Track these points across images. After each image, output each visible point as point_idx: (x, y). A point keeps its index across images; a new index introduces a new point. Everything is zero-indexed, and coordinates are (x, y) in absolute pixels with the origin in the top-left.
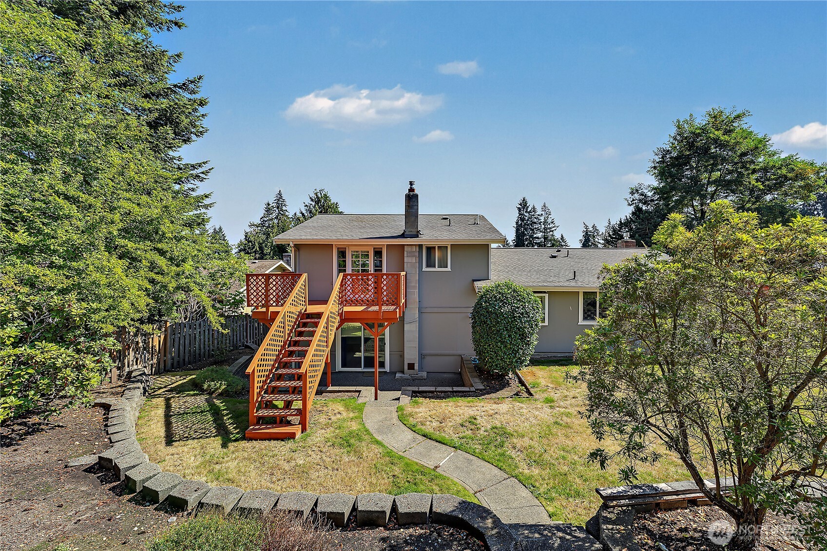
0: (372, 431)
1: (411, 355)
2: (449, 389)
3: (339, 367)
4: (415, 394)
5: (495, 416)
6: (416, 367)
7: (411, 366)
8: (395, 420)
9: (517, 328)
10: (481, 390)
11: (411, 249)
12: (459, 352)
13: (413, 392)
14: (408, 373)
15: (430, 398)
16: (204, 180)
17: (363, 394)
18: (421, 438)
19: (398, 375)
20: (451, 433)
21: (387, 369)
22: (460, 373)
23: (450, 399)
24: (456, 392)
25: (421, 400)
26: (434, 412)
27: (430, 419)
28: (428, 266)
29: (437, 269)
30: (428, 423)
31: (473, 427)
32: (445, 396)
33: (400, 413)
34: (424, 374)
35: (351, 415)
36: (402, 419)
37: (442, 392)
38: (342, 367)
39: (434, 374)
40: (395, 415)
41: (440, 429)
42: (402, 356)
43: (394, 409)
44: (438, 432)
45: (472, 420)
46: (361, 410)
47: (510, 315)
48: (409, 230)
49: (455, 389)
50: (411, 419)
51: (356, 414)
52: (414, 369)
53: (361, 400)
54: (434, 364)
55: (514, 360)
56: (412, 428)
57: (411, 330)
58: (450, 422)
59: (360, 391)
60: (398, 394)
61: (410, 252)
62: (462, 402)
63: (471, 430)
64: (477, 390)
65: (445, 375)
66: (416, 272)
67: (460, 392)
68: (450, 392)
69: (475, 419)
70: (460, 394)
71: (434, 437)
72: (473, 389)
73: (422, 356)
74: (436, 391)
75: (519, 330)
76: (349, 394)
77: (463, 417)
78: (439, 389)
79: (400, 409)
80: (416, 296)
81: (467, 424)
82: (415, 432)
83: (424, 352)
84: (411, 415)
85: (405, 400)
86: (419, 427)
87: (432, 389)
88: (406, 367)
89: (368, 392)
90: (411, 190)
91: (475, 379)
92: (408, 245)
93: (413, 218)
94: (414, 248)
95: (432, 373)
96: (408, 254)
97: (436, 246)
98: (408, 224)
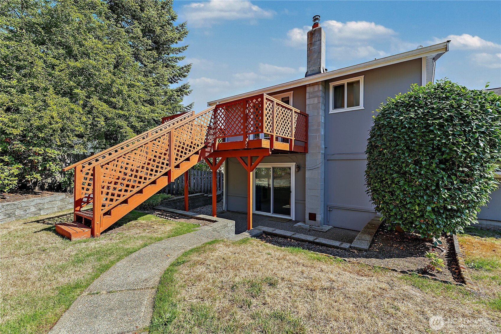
1: (313, 204)
3: (253, 210)
4: (265, 236)
6: (319, 218)
7: (313, 217)
8: (179, 252)
10: (359, 250)
11: (314, 89)
13: (265, 232)
14: (308, 224)
18: (153, 283)
19: (299, 224)
21: (293, 217)
24: (318, 244)
25: (253, 241)
28: (336, 107)
29: (346, 109)
33: (202, 246)
37: (298, 240)
38: (257, 210)
41: (192, 280)
48: (311, 69)
50: (195, 255)
52: (315, 220)
53: (200, 228)
56: (172, 265)
57: (314, 177)
59: (215, 222)
61: (313, 93)
64: (354, 248)
66: (321, 113)
72: (345, 245)
73: (328, 209)
74: (291, 238)
79: (210, 243)
80: (318, 140)
83: (331, 204)
84: (204, 251)
86: (177, 268)
88: (307, 217)
90: (315, 25)
91: (365, 236)
92: (310, 85)
93: (315, 56)
94: (316, 88)
95: (337, 229)
96: (310, 96)
97: (345, 82)
98: (311, 63)
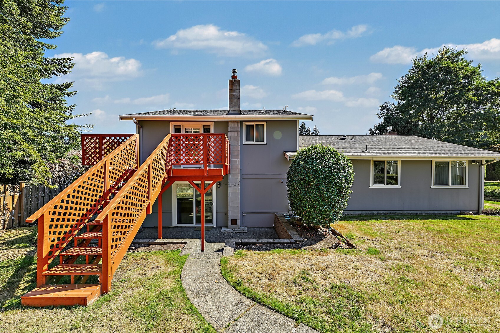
0: (188, 291)
1: (234, 213)
2: (270, 240)
3: (175, 223)
4: (238, 246)
5: (329, 270)
6: (238, 223)
7: (234, 222)
8: (218, 277)
9: (335, 183)
10: (300, 242)
11: (234, 125)
12: (273, 211)
13: (236, 243)
14: (231, 228)
15: (254, 249)
16: (67, 73)
17: (187, 245)
18: (248, 302)
19: (223, 229)
20: (285, 294)
21: (215, 224)
22: (274, 228)
23: (274, 251)
24: (277, 243)
25: (244, 252)
26: (260, 265)
27: (257, 275)
28: (248, 140)
29: (255, 143)
30: (255, 280)
31: (309, 286)
32: (267, 247)
33: (223, 266)
34: (245, 228)
35: (170, 269)
36: (225, 275)
37: (263, 243)
38: (178, 223)
39: (252, 229)
40: (217, 269)
41: (270, 289)
42: (227, 214)
43: (216, 262)
44: (269, 293)
45: (305, 275)
46: (181, 264)
47: (328, 170)
48: (232, 109)
49: (276, 240)
50: (235, 274)
51: (176, 268)
52: (236, 224)
53: (184, 252)
54: (252, 220)
55: (331, 213)
56: (236, 286)
57: (234, 192)
58: (281, 278)
59: (185, 243)
60: (221, 245)
61: (233, 128)
62: (287, 253)
63: (308, 289)
64: (296, 241)
65: (262, 230)
66: (238, 144)
67: (280, 243)
68: (272, 243)
69: (308, 274)
70: (282, 245)
71: (265, 301)
72: (292, 241)
73: (243, 214)
74: (258, 243)
75: (336, 185)
76: (175, 246)
77: (293, 271)
78: (261, 240)
79: (223, 262)
80: (238, 164)
81: (301, 281)
82: (240, 292)
83: (246, 210)
84: (235, 269)
85: (229, 251)
86: (244, 286)
87: (254, 240)
88: (230, 223)
89: (194, 244)
90: (234, 77)
91: (292, 231)
92: (231, 122)
93: (236, 100)
94: (236, 124)
95: (251, 228)
96: (232, 129)
97: (255, 123)
98: (232, 104)
